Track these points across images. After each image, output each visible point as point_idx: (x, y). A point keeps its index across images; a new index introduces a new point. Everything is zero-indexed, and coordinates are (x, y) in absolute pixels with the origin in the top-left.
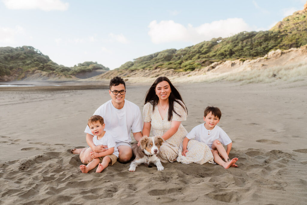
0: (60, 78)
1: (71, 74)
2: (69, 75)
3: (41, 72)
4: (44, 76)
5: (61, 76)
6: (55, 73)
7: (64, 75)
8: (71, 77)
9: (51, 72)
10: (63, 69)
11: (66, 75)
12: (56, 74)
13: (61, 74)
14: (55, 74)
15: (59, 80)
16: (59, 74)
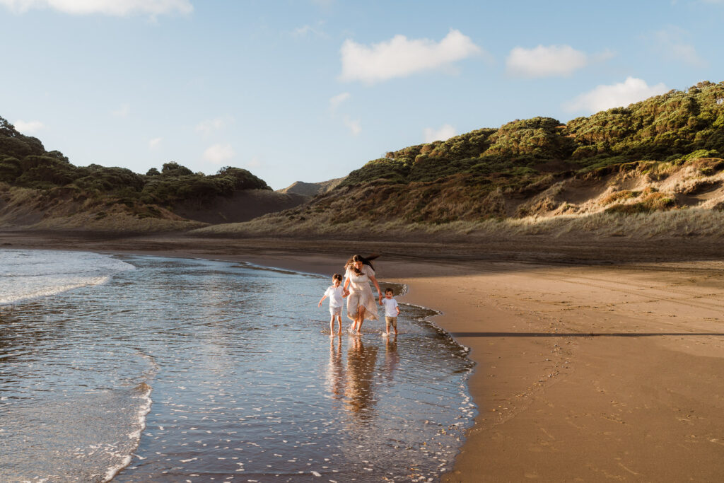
0: (102, 215)
1: (154, 201)
2: (145, 202)
3: (5, 190)
4: (19, 204)
5: (110, 205)
6: (77, 191)
7: (121, 202)
8: (158, 214)
9: (54, 188)
10: (111, 180)
11: (130, 204)
12: (84, 198)
13: (106, 198)
14: (78, 195)
15: (103, 225)
16: (95, 196)
